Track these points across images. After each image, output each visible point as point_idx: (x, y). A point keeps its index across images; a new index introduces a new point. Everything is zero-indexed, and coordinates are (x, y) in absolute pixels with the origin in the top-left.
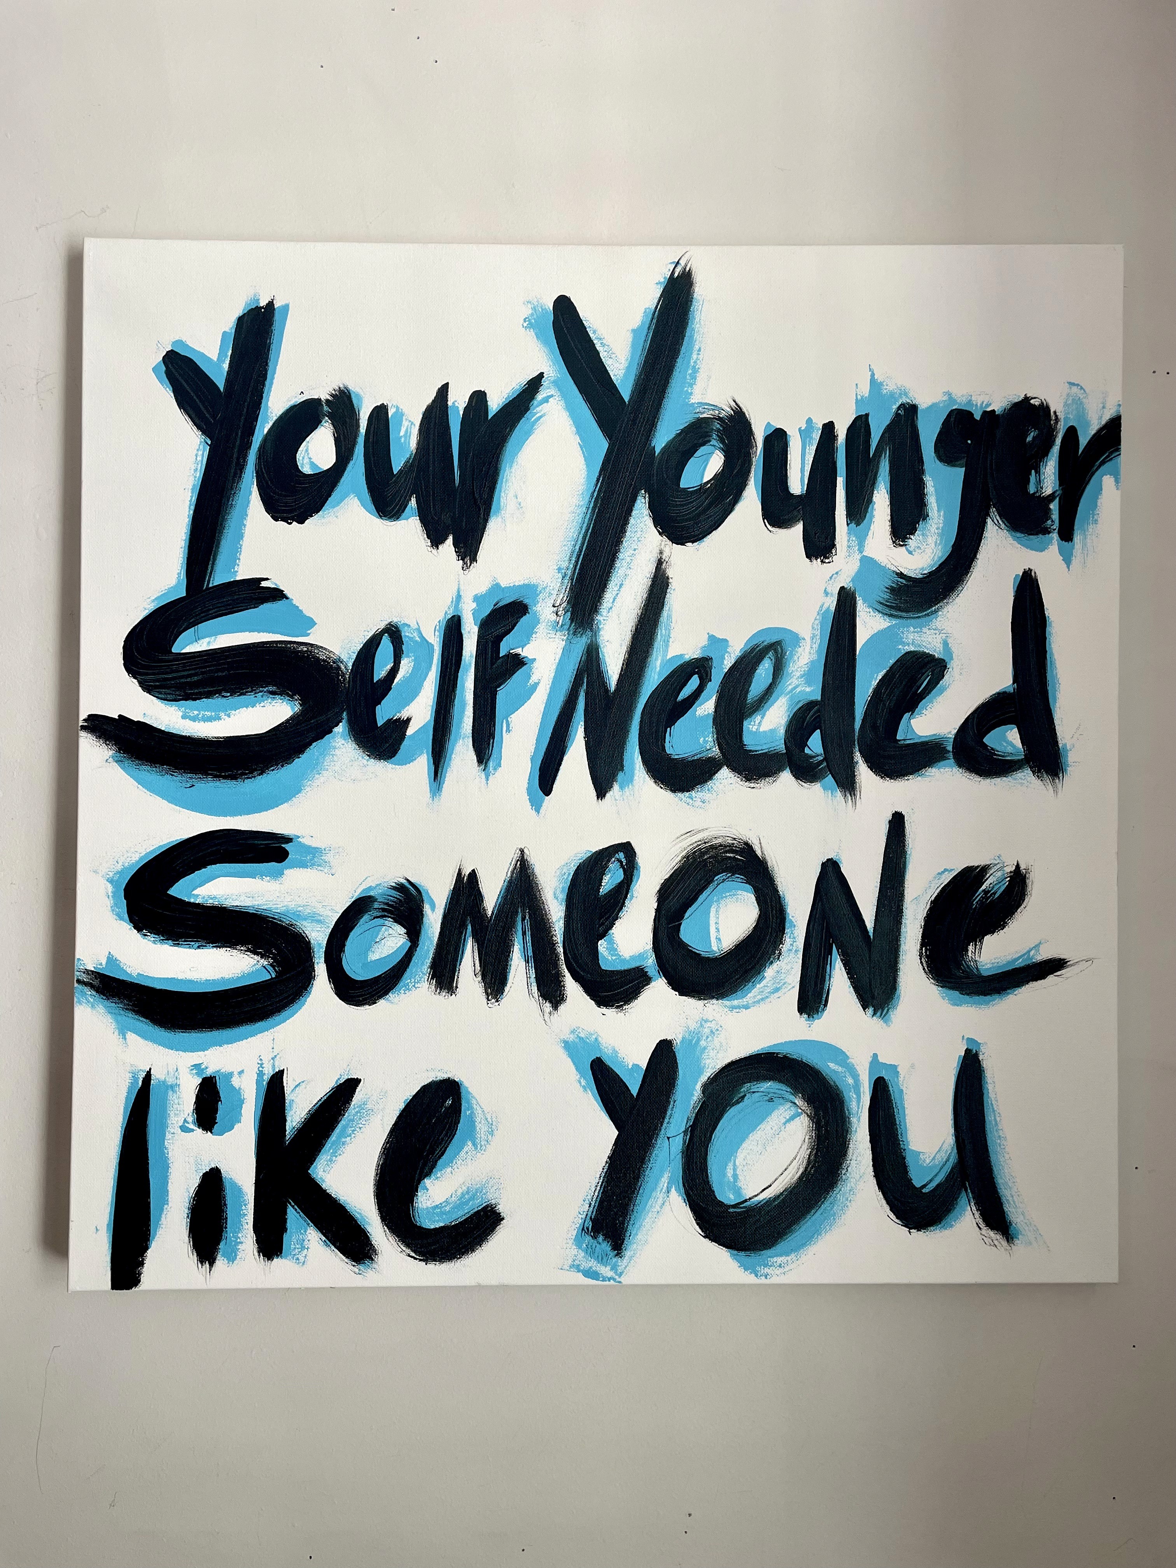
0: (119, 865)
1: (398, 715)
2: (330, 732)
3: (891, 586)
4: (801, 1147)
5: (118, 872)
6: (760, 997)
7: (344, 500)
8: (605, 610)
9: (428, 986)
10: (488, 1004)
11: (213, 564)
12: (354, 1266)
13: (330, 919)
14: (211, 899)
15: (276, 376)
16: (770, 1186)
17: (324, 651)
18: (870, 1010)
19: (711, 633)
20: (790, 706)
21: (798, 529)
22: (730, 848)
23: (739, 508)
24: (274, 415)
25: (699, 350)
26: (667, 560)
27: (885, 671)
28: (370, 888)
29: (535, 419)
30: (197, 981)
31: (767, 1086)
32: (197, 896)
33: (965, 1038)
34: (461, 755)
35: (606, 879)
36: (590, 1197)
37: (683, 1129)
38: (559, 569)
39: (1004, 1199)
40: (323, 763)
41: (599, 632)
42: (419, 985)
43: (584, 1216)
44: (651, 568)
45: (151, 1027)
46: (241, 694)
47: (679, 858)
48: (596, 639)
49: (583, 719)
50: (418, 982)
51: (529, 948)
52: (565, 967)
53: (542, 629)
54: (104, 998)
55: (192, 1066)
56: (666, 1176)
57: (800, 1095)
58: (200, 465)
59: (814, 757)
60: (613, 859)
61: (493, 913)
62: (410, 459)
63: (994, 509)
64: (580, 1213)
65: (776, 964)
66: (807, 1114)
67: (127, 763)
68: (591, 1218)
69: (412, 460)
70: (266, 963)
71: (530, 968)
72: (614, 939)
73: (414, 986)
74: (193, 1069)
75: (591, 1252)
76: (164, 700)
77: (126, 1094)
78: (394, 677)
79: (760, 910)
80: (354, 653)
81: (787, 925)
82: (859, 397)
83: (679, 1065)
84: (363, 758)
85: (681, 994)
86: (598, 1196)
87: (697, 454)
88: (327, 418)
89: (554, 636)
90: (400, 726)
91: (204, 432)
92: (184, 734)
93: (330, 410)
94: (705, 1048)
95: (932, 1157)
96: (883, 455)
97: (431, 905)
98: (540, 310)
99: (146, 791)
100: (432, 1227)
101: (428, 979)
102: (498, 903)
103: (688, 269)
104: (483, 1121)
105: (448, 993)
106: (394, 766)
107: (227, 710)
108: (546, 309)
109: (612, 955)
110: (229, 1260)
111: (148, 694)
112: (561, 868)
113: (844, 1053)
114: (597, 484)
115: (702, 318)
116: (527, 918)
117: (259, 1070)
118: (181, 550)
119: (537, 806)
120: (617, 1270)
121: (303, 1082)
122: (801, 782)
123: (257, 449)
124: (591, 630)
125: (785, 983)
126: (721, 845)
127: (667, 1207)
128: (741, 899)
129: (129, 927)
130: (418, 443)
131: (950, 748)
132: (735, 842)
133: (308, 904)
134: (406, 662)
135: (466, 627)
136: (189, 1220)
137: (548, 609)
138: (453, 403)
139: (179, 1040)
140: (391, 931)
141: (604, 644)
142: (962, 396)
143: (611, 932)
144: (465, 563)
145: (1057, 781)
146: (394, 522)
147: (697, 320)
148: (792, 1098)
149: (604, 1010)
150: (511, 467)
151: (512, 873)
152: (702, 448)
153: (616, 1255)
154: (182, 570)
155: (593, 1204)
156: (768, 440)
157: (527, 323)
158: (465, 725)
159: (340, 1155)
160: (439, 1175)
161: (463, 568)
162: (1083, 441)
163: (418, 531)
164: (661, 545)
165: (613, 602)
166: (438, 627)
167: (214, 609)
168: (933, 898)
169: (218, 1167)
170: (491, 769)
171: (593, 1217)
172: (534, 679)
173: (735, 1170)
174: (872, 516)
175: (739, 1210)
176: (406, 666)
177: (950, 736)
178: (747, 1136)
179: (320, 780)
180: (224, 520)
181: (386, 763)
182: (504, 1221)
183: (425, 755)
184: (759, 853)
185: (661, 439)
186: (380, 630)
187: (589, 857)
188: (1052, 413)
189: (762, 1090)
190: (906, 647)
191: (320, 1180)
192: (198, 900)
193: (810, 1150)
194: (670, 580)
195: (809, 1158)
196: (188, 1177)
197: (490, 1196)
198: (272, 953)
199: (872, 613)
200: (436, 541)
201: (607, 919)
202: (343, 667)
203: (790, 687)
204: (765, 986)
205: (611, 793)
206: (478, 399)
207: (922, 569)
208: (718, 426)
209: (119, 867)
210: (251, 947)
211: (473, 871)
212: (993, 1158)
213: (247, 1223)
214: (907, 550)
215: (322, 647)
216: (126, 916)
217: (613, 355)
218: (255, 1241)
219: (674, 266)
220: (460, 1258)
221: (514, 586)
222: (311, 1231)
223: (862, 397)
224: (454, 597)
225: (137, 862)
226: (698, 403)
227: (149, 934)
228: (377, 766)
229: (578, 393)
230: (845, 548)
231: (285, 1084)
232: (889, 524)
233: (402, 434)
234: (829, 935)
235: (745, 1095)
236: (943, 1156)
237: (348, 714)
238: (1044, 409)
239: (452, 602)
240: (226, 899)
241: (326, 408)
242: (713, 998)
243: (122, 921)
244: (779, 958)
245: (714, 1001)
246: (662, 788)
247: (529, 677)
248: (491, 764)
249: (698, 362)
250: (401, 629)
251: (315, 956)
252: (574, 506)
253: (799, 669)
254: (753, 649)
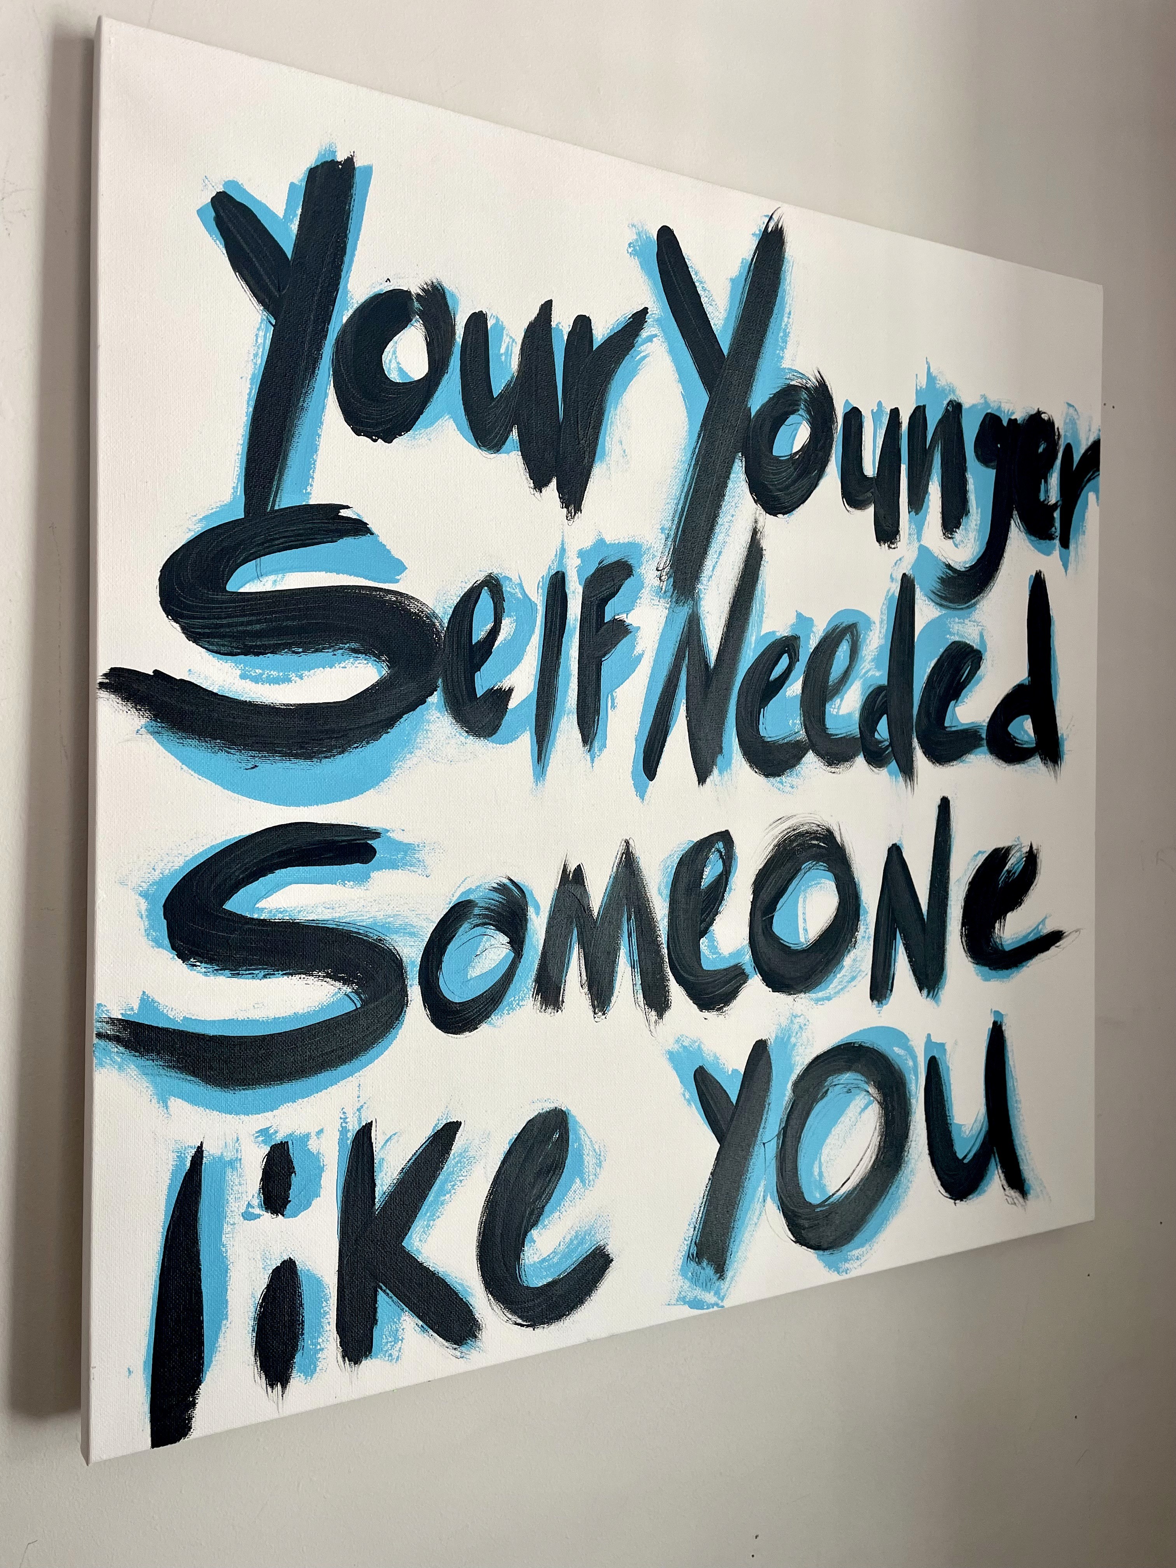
0: (156, 873)
1: (499, 684)
2: (423, 702)
3: (942, 577)
4: (873, 1136)
5: (154, 884)
6: (840, 987)
7: (439, 420)
8: (705, 579)
9: (533, 1002)
10: (595, 1018)
11: (280, 480)
12: (455, 1349)
13: (425, 930)
14: (281, 912)
15: (356, 253)
16: (849, 1179)
17: (416, 603)
18: (925, 992)
19: (799, 611)
20: (863, 689)
21: (871, 510)
22: (813, 835)
23: (823, 483)
24: (354, 301)
25: (790, 313)
26: (761, 530)
27: (936, 659)
28: (470, 891)
29: (640, 359)
30: (263, 1021)
31: (847, 1077)
32: (263, 909)
33: (993, 1010)
34: (566, 733)
35: (707, 871)
36: (694, 1220)
37: (776, 1133)
38: (663, 529)
39: (1020, 1158)
40: (415, 740)
41: (700, 602)
42: (524, 1003)
43: (689, 1242)
44: (748, 537)
45: (202, 1088)
46: (316, 651)
47: (772, 847)
48: (697, 609)
49: (685, 696)
50: (523, 999)
51: (634, 951)
52: (669, 971)
53: (646, 594)
54: (137, 1054)
55: (257, 1132)
56: (762, 1184)
57: (872, 1083)
58: (261, 350)
59: (882, 742)
60: (714, 849)
61: (599, 913)
62: (511, 382)
63: (1016, 512)
64: (685, 1239)
65: (852, 952)
66: (877, 1100)
67: (166, 735)
68: (695, 1243)
69: (513, 383)
70: (350, 990)
71: (636, 973)
72: (715, 936)
73: (518, 1004)
74: (259, 1136)
75: (695, 1280)
76: (216, 652)
77: (169, 1181)
78: (495, 639)
79: (840, 898)
80: (451, 608)
81: (861, 912)
82: (918, 388)
83: (773, 1065)
84: (461, 734)
85: (775, 990)
86: (702, 1217)
87: (787, 422)
88: (418, 317)
89: (658, 603)
90: (501, 697)
91: (266, 307)
92: (242, 699)
93: (421, 308)
94: (795, 1045)
95: (970, 1127)
96: (936, 448)
97: (535, 909)
98: (644, 237)
99: (192, 773)
100: (540, 1285)
101: (533, 995)
102: (604, 902)
103: (780, 226)
104: (591, 1153)
105: (554, 1009)
106: (495, 745)
107: (299, 671)
108: (650, 237)
109: (713, 954)
110: (306, 1376)
111: (194, 644)
112: (664, 861)
113: (905, 1036)
114: (699, 439)
115: (792, 281)
116: (633, 917)
117: (342, 1127)
118: (237, 457)
119: (641, 792)
120: (719, 1293)
121: (394, 1134)
122: (872, 767)
123: (334, 342)
124: (693, 599)
125: (859, 971)
126: (807, 833)
127: (763, 1217)
128: (824, 888)
129: (171, 956)
130: (520, 365)
131: (984, 736)
132: (819, 829)
133: (400, 913)
134: (507, 622)
135: (571, 586)
136: (255, 1335)
137: (653, 572)
138: (557, 325)
139: (240, 1100)
140: (493, 941)
141: (704, 616)
142: (994, 401)
143: (711, 928)
144: (569, 512)
145: (1057, 767)
146: (494, 455)
147: (788, 281)
148: (866, 1086)
149: (706, 1014)
150: (616, 408)
151: (618, 866)
152: (792, 416)
153: (719, 1278)
154: (239, 484)
155: (698, 1227)
156: (846, 416)
157: (632, 248)
158: (570, 699)
159: (439, 1217)
160: (547, 1222)
161: (567, 517)
162: (1077, 458)
163: (520, 468)
164: (756, 514)
165: (713, 570)
166: (541, 584)
167: (281, 538)
168: (970, 879)
169: (292, 1258)
170: (596, 750)
171: (697, 1241)
172: (638, 650)
173: (820, 1168)
174: (928, 507)
175: (824, 1208)
176: (507, 626)
177: (984, 724)
178: (829, 1131)
179: (412, 761)
180: (293, 425)
181: (486, 741)
182: (613, 1262)
183: (528, 732)
184: (838, 839)
185: (758, 400)
186: (478, 582)
187: (691, 848)
188: (1056, 430)
189: (841, 1082)
190: (953, 637)
191: (415, 1253)
192: (264, 915)
193: (880, 1137)
194: (764, 552)
195: (879, 1145)
196: (254, 1278)
197: (598, 1237)
198: (357, 977)
199: (927, 602)
200: (539, 484)
201: (708, 914)
202: (438, 624)
203: (864, 671)
204: (843, 976)
205: (711, 777)
206: (583, 324)
207: (965, 562)
208: (806, 396)
209: (156, 875)
210: (332, 972)
211: (579, 866)
212: (1012, 1122)
213: (329, 1323)
214: (953, 542)
215: (413, 598)
216: (167, 942)
217: (713, 303)
218: (339, 1344)
219: (768, 220)
220: (568, 1315)
221: (619, 543)
222: (405, 1318)
223: (921, 387)
224: (558, 550)
225: (182, 868)
226: (789, 369)
227: (198, 964)
228: (477, 744)
229: (681, 337)
230: (907, 536)
231: (373, 1140)
232: (940, 515)
233: (502, 351)
234: (894, 920)
235: (828, 1089)
236: (978, 1126)
237: (443, 681)
238: (1050, 424)
239: (556, 555)
240: (299, 912)
241: (416, 305)
242: (800, 992)
243: (160, 949)
244: (855, 946)
245: (802, 995)
246: (756, 772)
247: (633, 647)
248: (596, 744)
249: (789, 325)
250: (502, 582)
251: (408, 977)
252: (677, 462)
253: (870, 653)
254: (834, 630)
